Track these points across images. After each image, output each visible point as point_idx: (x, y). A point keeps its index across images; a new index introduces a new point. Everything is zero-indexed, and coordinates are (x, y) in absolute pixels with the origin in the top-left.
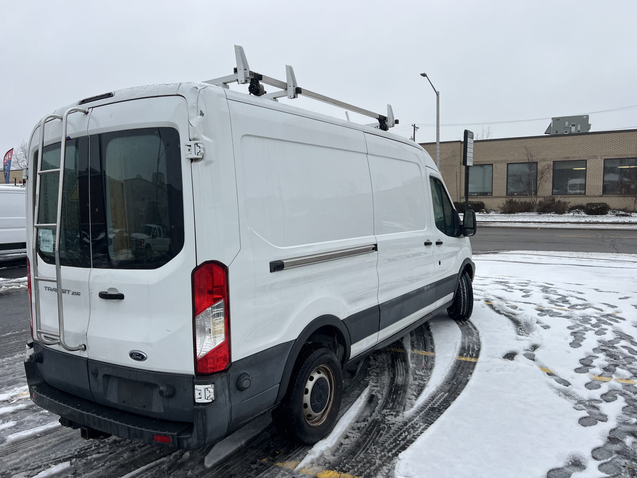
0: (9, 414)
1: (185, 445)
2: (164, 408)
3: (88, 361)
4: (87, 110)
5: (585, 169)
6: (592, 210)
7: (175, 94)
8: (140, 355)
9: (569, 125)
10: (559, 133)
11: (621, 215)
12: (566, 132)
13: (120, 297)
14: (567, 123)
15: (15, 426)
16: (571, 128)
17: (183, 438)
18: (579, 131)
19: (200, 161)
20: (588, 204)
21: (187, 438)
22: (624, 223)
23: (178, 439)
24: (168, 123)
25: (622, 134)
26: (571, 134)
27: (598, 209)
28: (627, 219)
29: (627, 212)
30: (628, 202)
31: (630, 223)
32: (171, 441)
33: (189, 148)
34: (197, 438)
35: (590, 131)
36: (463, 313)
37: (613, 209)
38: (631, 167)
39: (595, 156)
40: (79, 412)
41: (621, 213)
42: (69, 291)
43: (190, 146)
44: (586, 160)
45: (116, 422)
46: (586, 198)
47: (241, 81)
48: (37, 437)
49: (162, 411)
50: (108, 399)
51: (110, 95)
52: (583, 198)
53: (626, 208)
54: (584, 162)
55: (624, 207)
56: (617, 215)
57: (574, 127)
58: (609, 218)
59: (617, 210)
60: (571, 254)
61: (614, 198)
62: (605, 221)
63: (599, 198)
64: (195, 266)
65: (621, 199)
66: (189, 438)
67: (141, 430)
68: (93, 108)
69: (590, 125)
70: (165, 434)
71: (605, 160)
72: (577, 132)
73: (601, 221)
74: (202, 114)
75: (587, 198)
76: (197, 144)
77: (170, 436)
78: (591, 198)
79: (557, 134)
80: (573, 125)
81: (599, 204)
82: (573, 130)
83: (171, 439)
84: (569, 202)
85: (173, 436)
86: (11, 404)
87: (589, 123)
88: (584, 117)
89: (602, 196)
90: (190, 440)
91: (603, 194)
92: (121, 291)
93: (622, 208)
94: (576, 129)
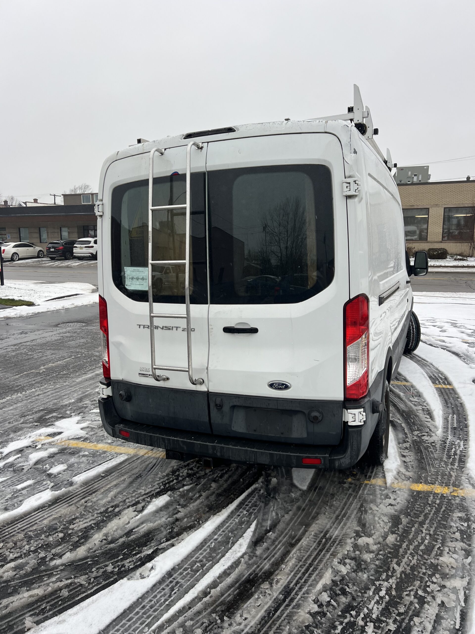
0: (47, 458)
1: (337, 465)
2: (308, 433)
3: (208, 394)
4: (201, 145)
5: (427, 216)
6: (434, 255)
7: (323, 131)
8: (283, 384)
9: (412, 174)
10: (402, 182)
11: (458, 259)
12: (409, 181)
13: (254, 331)
14: (410, 173)
15: (67, 469)
16: (413, 178)
17: (335, 459)
18: (420, 181)
19: (354, 198)
20: (430, 250)
21: (339, 459)
22: (463, 267)
23: (330, 460)
24: (319, 160)
25: (461, 184)
26: (413, 184)
27: (438, 254)
28: (465, 263)
29: (463, 256)
30: (464, 247)
31: (468, 267)
32: (322, 462)
33: (348, 185)
34: (350, 458)
35: (430, 181)
36: (411, 347)
37: (451, 254)
38: (468, 215)
39: (437, 205)
40: (200, 444)
41: (459, 257)
42: (177, 328)
43: (349, 183)
44: (428, 209)
45: (253, 450)
46: (427, 244)
47: (358, 121)
48: (103, 477)
49: (305, 435)
50: (233, 429)
51: (230, 130)
52: (425, 244)
53: (462, 253)
54: (427, 210)
55: (460, 252)
56: (455, 260)
57: (416, 177)
58: (449, 262)
59: (455, 255)
60: (443, 295)
61: (452, 244)
62: (447, 265)
63: (439, 244)
64: (348, 299)
65: (458, 244)
66: (342, 458)
67: (287, 455)
68: (208, 142)
69: (430, 175)
70: (316, 457)
71: (445, 208)
72: (419, 182)
73: (443, 265)
74: (355, 152)
75: (429, 244)
76: (355, 181)
77: (321, 458)
78: (432, 244)
79: (400, 183)
80: (415, 175)
81: (440, 249)
82: (415, 179)
83: (322, 461)
84: (414, 248)
85: (324, 458)
86: (38, 449)
87: (429, 174)
88: (425, 168)
89: (441, 242)
90: (342, 461)
91: (442, 240)
92: (253, 325)
93: (458, 253)
94: (418, 178)
